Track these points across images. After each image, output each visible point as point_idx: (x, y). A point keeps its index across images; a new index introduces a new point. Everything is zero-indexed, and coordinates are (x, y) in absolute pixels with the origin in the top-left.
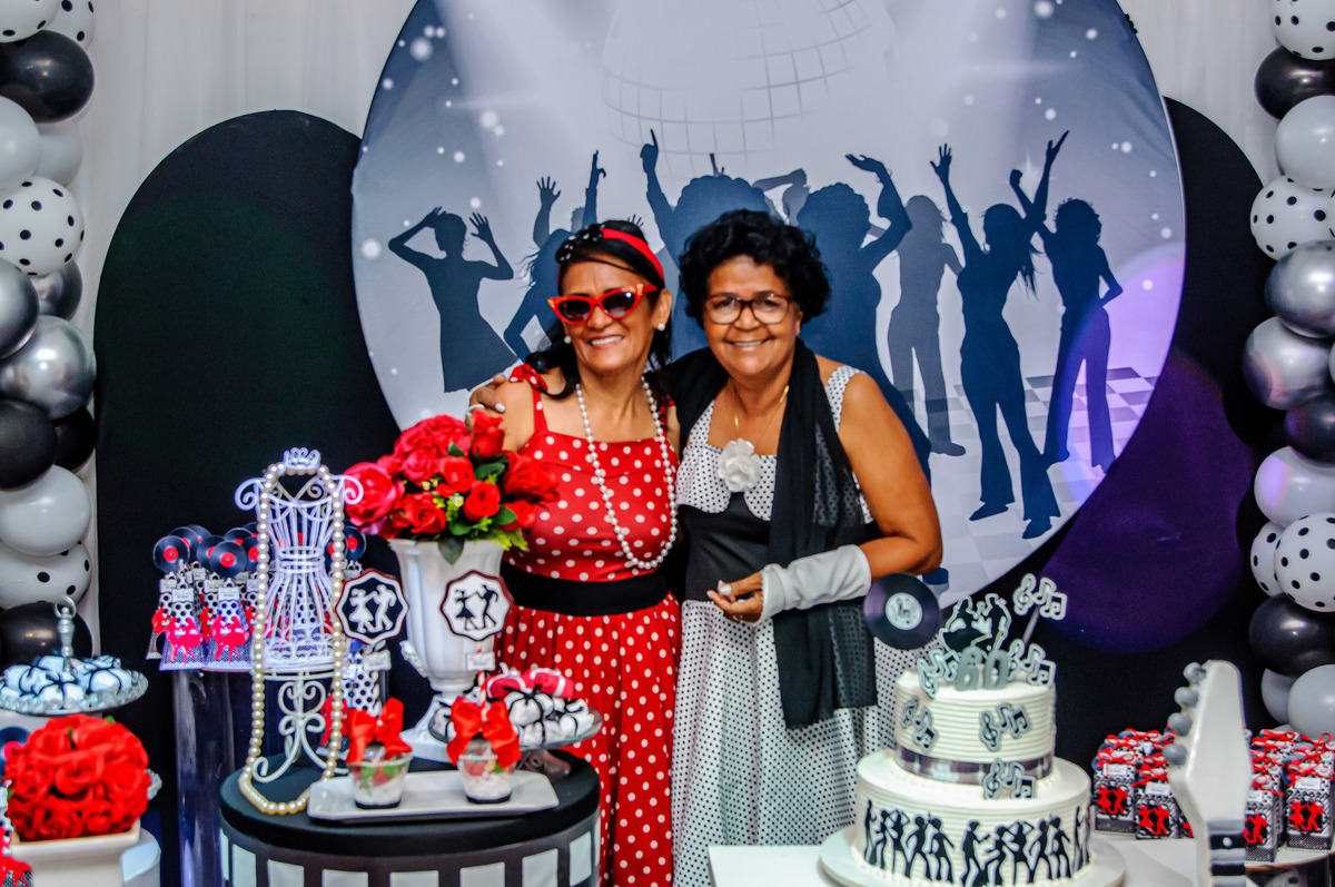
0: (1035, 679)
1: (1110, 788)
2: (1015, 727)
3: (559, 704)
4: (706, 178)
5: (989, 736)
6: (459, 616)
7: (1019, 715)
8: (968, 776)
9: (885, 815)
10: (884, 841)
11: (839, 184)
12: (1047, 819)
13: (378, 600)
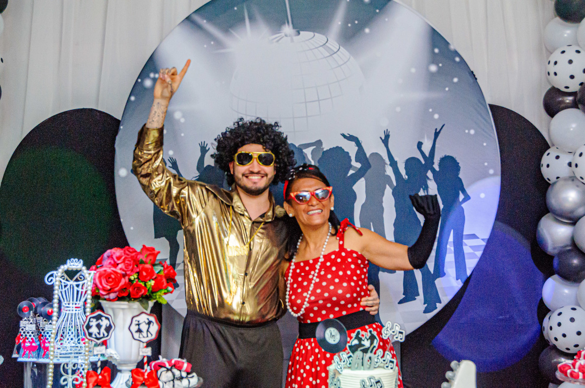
0: (387, 367)
2: (376, 387)
3: (184, 374)
6: (137, 332)
7: (378, 382)
11: (337, 147)
13: (101, 323)
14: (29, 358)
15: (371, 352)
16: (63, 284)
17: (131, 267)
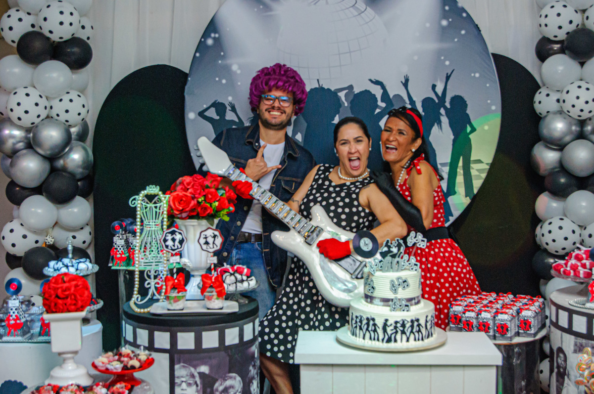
0: (412, 269)
1: (455, 315)
2: (403, 286)
3: (245, 278)
4: (316, 88)
5: (393, 289)
6: (205, 244)
7: (405, 281)
8: (386, 303)
9: (357, 317)
10: (356, 327)
11: (366, 90)
12: (414, 319)
13: (176, 237)
14: (120, 266)
15: (399, 257)
16: (144, 207)
17: (199, 191)
